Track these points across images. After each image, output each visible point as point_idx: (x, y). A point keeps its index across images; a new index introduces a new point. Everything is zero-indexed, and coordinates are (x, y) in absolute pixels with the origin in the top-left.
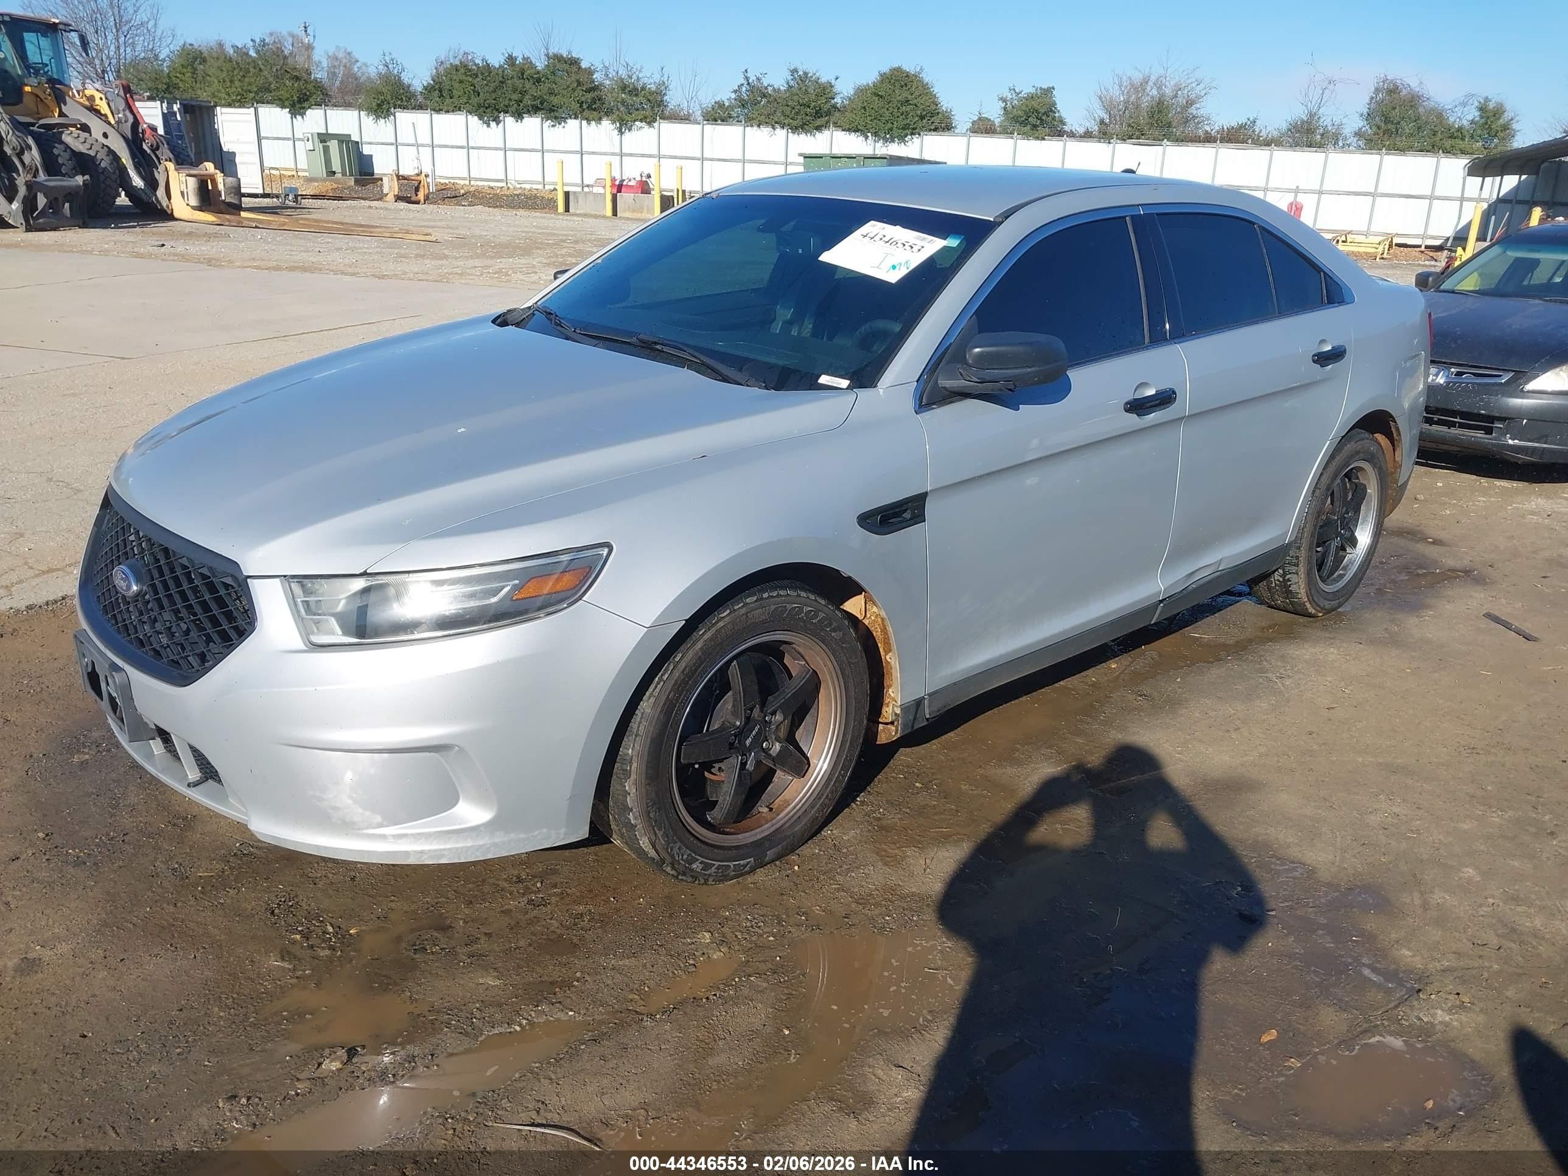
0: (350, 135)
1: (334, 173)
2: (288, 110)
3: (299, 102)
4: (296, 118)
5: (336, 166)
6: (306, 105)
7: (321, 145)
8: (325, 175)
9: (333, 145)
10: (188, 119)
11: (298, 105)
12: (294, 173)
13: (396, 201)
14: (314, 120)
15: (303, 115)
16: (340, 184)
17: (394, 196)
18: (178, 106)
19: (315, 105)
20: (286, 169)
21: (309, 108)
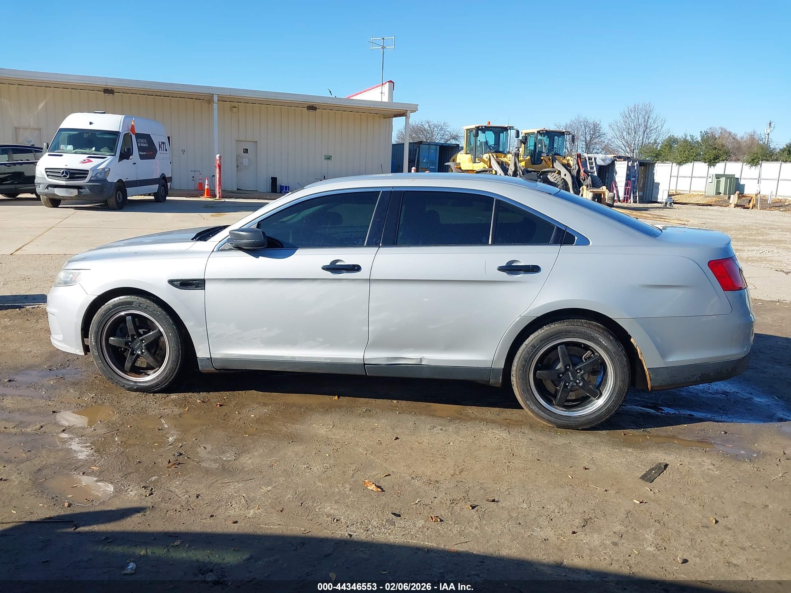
0: (734, 175)
1: (720, 193)
2: (707, 164)
3: (714, 160)
4: (711, 167)
5: (722, 190)
6: (717, 161)
7: (716, 180)
8: (715, 194)
9: (723, 180)
10: (643, 169)
11: (712, 161)
12: (703, 193)
13: (735, 207)
14: (719, 168)
15: (714, 166)
16: (720, 199)
17: (734, 204)
18: (637, 163)
19: (722, 161)
20: (701, 192)
21: (718, 162)
